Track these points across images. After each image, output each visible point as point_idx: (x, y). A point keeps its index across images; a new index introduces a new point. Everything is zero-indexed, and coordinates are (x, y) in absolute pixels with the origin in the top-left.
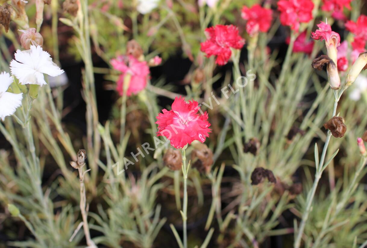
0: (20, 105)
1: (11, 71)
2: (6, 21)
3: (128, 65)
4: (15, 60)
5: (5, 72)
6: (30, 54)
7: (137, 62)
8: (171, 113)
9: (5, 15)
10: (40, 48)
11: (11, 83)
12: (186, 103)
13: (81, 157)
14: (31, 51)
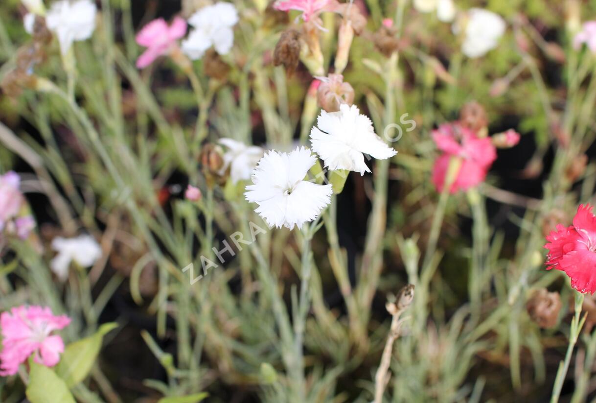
0: (328, 204)
1: (312, 147)
2: (292, 60)
3: (459, 142)
4: (317, 127)
5: (303, 147)
6: (340, 118)
7: (474, 137)
8: (570, 232)
9: (292, 51)
10: (355, 109)
11: (312, 166)
12: (592, 215)
13: (408, 297)
14: (342, 114)
